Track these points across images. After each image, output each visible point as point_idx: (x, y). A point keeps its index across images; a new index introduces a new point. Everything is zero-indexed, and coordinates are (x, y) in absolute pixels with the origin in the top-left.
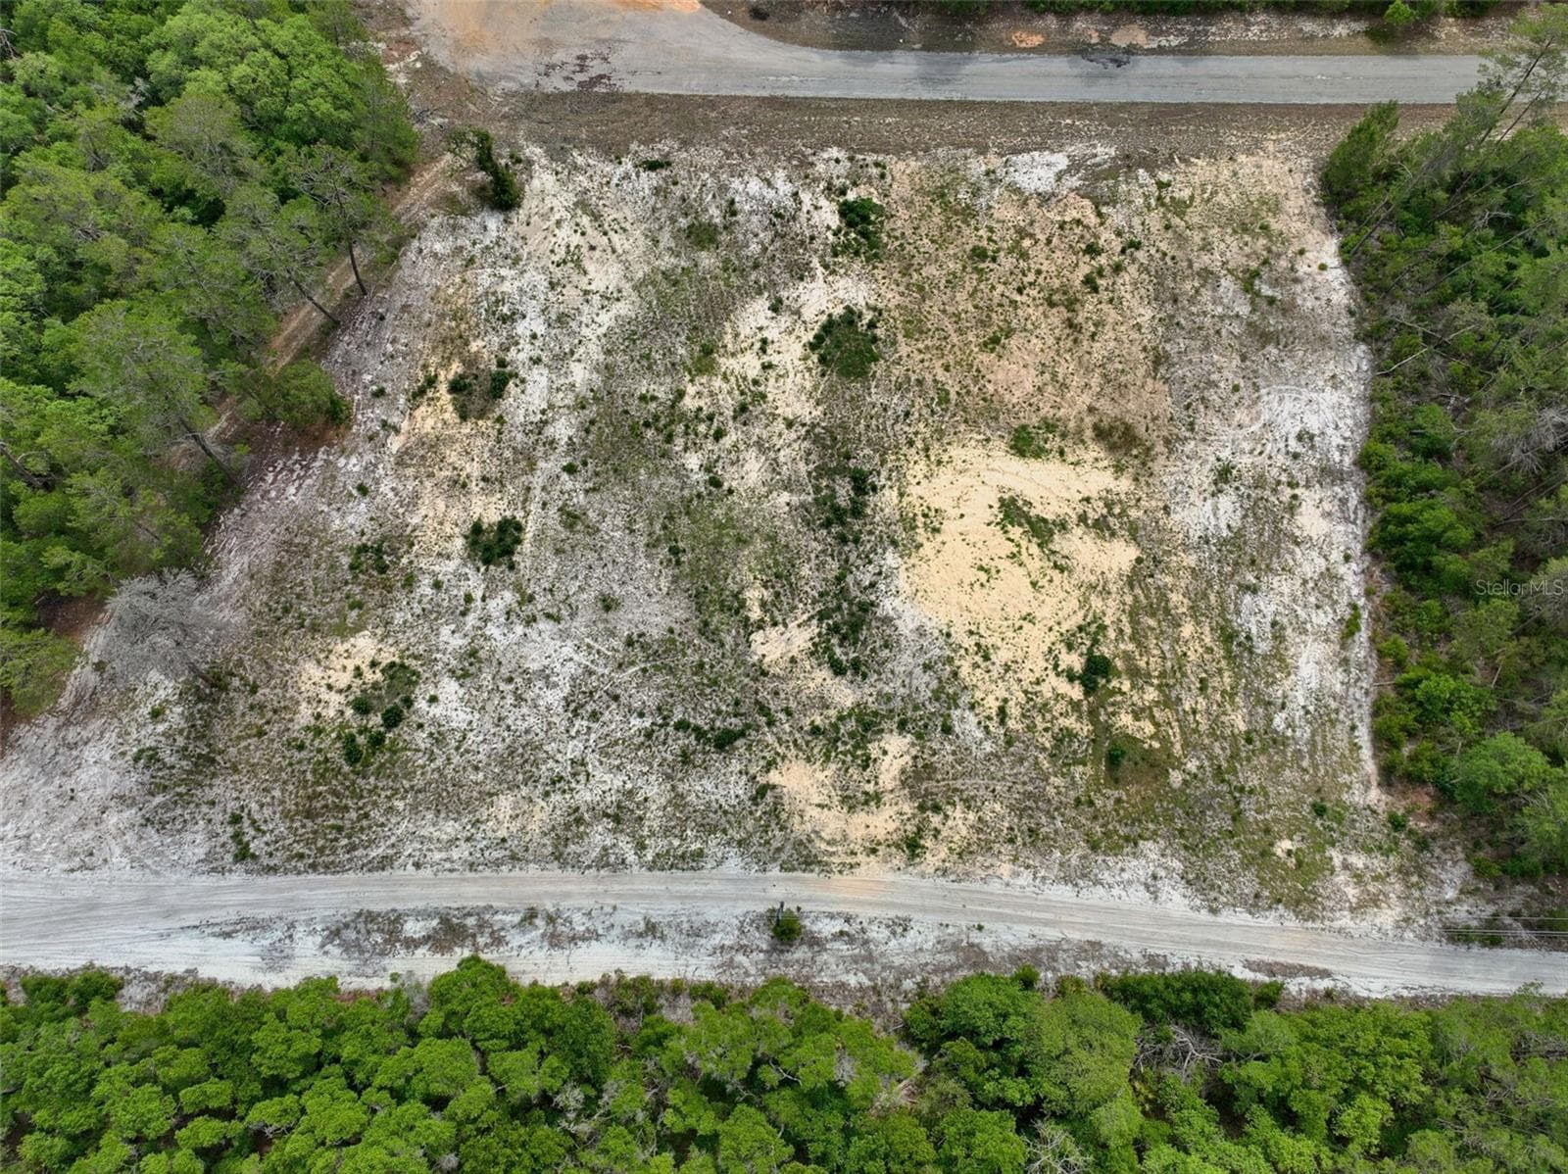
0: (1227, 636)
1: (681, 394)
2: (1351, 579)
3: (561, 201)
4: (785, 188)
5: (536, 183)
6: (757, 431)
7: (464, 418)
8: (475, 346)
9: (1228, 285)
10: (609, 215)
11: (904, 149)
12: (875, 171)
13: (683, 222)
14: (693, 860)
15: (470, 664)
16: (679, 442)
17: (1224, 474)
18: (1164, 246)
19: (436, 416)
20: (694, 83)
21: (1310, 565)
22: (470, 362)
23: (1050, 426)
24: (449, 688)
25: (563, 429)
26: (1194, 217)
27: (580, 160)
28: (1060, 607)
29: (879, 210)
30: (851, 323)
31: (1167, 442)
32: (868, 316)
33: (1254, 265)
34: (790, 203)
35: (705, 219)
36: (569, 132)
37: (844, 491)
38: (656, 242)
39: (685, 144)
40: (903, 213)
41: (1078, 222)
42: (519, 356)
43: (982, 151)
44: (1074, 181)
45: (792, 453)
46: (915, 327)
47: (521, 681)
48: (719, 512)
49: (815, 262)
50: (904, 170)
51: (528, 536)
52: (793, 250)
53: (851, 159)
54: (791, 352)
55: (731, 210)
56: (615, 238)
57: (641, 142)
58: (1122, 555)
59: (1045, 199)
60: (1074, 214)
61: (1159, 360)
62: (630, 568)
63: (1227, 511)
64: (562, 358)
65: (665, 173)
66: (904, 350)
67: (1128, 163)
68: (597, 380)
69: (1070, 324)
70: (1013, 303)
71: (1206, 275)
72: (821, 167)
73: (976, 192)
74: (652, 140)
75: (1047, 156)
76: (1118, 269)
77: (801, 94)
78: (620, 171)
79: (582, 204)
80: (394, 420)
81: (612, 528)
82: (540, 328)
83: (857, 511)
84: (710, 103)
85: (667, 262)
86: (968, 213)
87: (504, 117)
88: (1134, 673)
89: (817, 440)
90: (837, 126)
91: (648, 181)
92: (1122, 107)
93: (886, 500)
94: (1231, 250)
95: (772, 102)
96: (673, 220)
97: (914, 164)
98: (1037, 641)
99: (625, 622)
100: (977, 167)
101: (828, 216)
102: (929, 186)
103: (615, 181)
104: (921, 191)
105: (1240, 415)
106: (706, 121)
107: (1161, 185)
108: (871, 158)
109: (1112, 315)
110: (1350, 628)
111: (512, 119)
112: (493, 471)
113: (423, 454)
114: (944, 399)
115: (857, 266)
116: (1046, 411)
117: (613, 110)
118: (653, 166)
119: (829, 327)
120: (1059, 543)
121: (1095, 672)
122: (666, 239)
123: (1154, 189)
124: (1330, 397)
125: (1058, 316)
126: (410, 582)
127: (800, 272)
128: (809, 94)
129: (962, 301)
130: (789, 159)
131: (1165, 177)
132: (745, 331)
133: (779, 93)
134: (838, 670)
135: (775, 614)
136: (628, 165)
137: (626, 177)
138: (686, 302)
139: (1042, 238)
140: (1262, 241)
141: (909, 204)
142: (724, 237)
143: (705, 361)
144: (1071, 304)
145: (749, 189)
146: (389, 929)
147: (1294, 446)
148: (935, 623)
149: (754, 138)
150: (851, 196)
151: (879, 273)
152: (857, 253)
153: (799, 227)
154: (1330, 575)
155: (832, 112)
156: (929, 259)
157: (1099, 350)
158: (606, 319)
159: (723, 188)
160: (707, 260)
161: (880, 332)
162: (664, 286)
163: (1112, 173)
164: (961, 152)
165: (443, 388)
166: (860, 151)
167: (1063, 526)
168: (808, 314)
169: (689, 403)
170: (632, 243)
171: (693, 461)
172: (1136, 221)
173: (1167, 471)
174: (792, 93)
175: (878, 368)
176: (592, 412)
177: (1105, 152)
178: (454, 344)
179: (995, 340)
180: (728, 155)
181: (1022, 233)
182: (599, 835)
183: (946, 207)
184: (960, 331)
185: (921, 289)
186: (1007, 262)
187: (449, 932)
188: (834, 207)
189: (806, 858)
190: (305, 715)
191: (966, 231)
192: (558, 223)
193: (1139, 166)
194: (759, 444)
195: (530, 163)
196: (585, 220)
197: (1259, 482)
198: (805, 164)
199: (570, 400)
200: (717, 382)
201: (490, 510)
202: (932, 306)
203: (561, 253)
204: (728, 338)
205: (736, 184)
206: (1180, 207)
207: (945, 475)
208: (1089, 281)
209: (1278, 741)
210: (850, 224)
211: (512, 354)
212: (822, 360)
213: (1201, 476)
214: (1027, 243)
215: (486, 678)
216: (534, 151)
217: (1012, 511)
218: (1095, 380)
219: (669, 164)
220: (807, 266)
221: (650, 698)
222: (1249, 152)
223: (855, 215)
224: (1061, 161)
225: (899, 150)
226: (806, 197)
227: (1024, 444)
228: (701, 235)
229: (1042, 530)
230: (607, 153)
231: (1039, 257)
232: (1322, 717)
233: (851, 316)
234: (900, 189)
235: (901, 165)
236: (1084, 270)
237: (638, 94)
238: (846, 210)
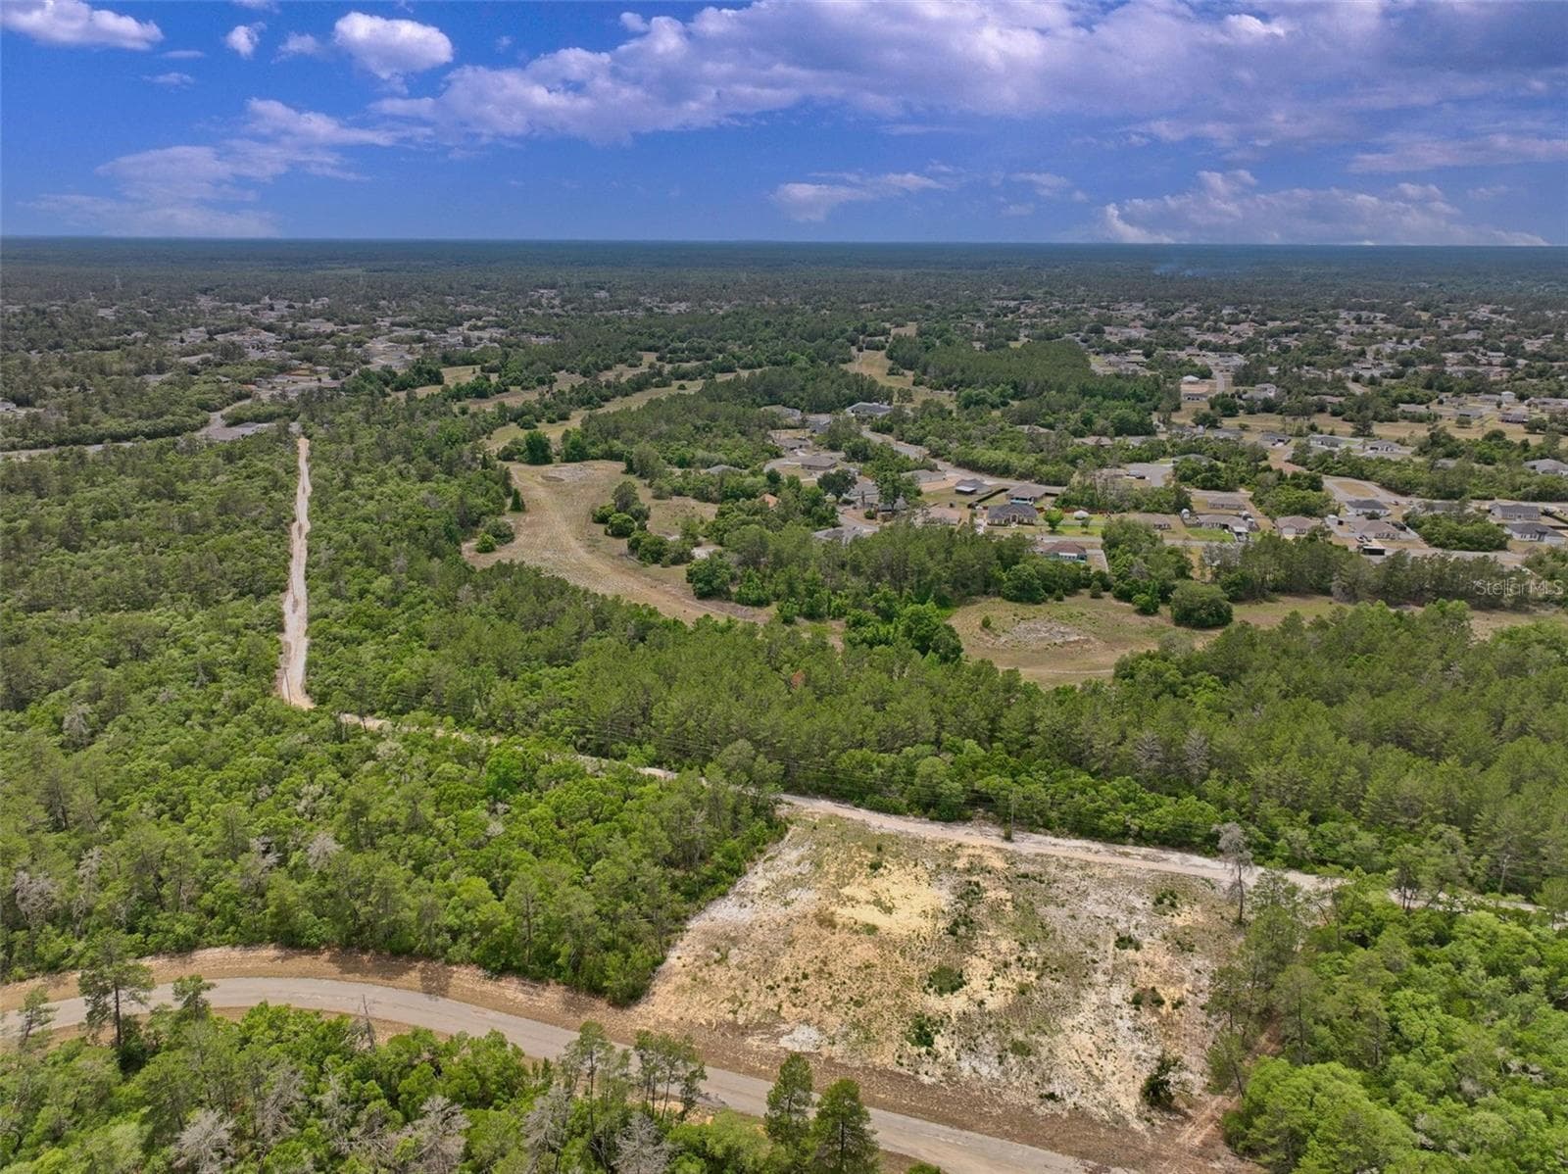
0: (819, 866)
1: (1038, 978)
2: (759, 869)
3: (1113, 1086)
4: (965, 1065)
5: (1133, 1103)
6: (1000, 958)
7: (1153, 989)
8: (1155, 1020)
9: (733, 961)
10: (1080, 1072)
11: (880, 1073)
12: (904, 1061)
13: (1032, 1059)
14: (1037, 855)
15: (1132, 911)
16: (1040, 961)
17: (787, 904)
18: (755, 984)
19: (1169, 993)
20: (1020, 1153)
21: (774, 875)
22: (1155, 1013)
23: (857, 932)
24: (1139, 906)
25: (1100, 978)
26: (729, 993)
27: (1104, 1112)
28: (878, 884)
29: (908, 1038)
30: (941, 989)
31: (805, 917)
32: (931, 990)
33: (714, 966)
34: (963, 1056)
35: (1019, 1058)
36: (1113, 1135)
37: (962, 930)
38: (1050, 1051)
39: (1028, 1109)
40: (895, 1034)
41: (794, 1005)
42: (1127, 1011)
43: (830, 1059)
44: (784, 1027)
45: (984, 946)
46: (907, 981)
47: (1108, 901)
48: (1022, 935)
49: (954, 1020)
50: (885, 1058)
51: (1112, 944)
52: (966, 1029)
53: (917, 1073)
54: (977, 983)
55: (1001, 1059)
56: (1076, 1058)
57: (1060, 1116)
58: (847, 891)
59: (807, 1022)
60: (794, 1010)
61: (790, 943)
62: (1064, 925)
63: (793, 894)
64: (1104, 1006)
65: (1044, 1092)
66: (917, 974)
67: (744, 1031)
68: (1083, 993)
69: (825, 964)
70: (850, 978)
71: (739, 967)
72: (939, 1072)
73: (846, 1035)
74: (1052, 1116)
75: (790, 1046)
76: (786, 979)
77: (941, 1127)
78: (1075, 1099)
79: (1100, 1083)
80: (1191, 996)
81: (1072, 940)
82: (1117, 1021)
83: (956, 924)
84: (1007, 1135)
85: (1044, 1040)
86: (856, 1025)
87: (1166, 1159)
88: (861, 865)
89: (970, 949)
90: (920, 1100)
91: (1056, 1088)
92: (724, 1067)
93: (942, 924)
94: (719, 975)
95: (963, 1126)
96: (1039, 1061)
97: (877, 1061)
98: (893, 878)
99: (1066, 911)
100: (837, 1050)
101: (940, 1042)
102: (872, 1045)
103: (1078, 1093)
104: (879, 1043)
105: (765, 918)
106: (1011, 1122)
107: (735, 1012)
108: (903, 1071)
109: (802, 964)
110: (771, 858)
111: (1157, 1155)
112: (1134, 969)
113: (1169, 980)
114: (903, 953)
115: (930, 1014)
116: (855, 938)
117: (1081, 1145)
118: (1052, 1096)
119: (953, 990)
120: (872, 898)
121: (875, 867)
122: (1044, 1052)
123: (741, 1011)
124: (719, 916)
125: (831, 967)
126: (1165, 938)
127: (965, 1017)
128: (934, 1125)
129: (877, 986)
130: (958, 1082)
131: (730, 1017)
132: (1001, 997)
133: (957, 1131)
134: (977, 884)
135: (1002, 902)
136: (1069, 1102)
137: (1070, 1094)
138: (1033, 1017)
139: (819, 1003)
140: (700, 975)
141: (889, 1038)
142: (1007, 1045)
143: (1023, 990)
144: (821, 970)
145: (989, 1070)
146: (1145, 858)
147: (750, 905)
148: (934, 891)
149: (980, 1103)
150: (923, 1050)
151: (919, 1008)
152: (929, 1020)
153: (959, 1042)
154: (766, 870)
155: (921, 1110)
156: (888, 1008)
157: (817, 952)
158: (1080, 1018)
159: (1005, 1073)
160: (1019, 1036)
161: (926, 983)
162: (1046, 1028)
163: (759, 1025)
164: (846, 1061)
165: (1168, 1003)
166: (909, 1077)
167: (868, 902)
168: (965, 998)
169: (1034, 974)
170: (1064, 1053)
171: (1033, 954)
172: (762, 998)
173: (812, 910)
174: (947, 1129)
175: (932, 969)
176: (1085, 981)
177: (753, 1041)
178: (1165, 1022)
179: (867, 967)
180: (999, 1094)
181: (829, 1008)
182: (1073, 864)
183: (867, 1031)
184: (884, 974)
185: (898, 996)
186: (845, 997)
187: (1127, 855)
188: (935, 1046)
189: (998, 850)
190: (1197, 907)
191: (861, 1017)
192: (1114, 1074)
193: (739, 1027)
194: (999, 953)
195: (1139, 1117)
196: (1096, 1072)
197: (774, 898)
198: (948, 1076)
199: (1097, 988)
200: (1018, 979)
201: (1130, 953)
202: (895, 985)
203: (1110, 1056)
204: (1010, 996)
205: (996, 1075)
206: (732, 999)
207: (913, 927)
208: (805, 977)
209: (819, 844)
210: (928, 1035)
211: (1133, 1013)
212: (961, 976)
213: (797, 906)
214: (829, 1003)
215: (1123, 906)
216: (1139, 1127)
217: (889, 910)
218: (824, 943)
219: (1041, 1097)
220: (959, 1020)
221: (1053, 891)
222: (667, 1021)
223: (924, 1038)
224: (784, 1042)
225: (883, 1073)
226: (952, 1056)
227: (872, 929)
228: (1021, 1049)
229: (878, 903)
230: (1084, 1114)
231: (826, 994)
232: (796, 846)
233: (941, 992)
234: (891, 1048)
235: (886, 1061)
236: (805, 983)
237: (1063, 1153)
238: (930, 1043)
